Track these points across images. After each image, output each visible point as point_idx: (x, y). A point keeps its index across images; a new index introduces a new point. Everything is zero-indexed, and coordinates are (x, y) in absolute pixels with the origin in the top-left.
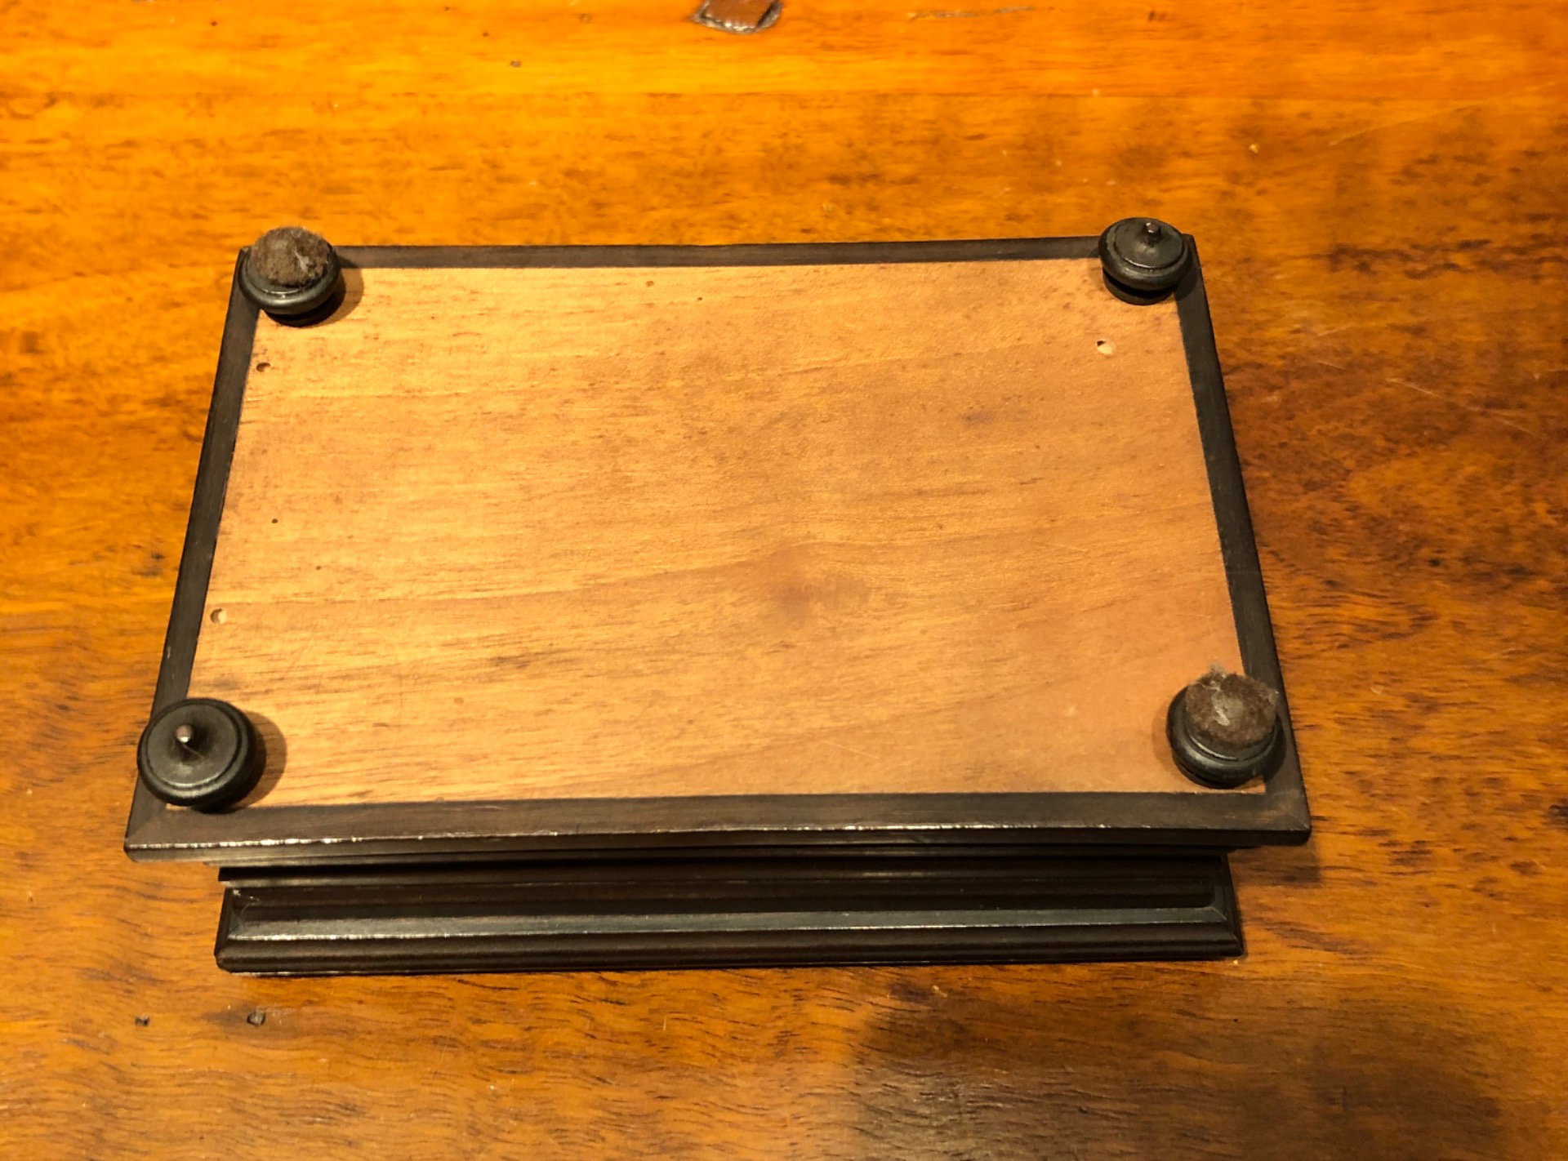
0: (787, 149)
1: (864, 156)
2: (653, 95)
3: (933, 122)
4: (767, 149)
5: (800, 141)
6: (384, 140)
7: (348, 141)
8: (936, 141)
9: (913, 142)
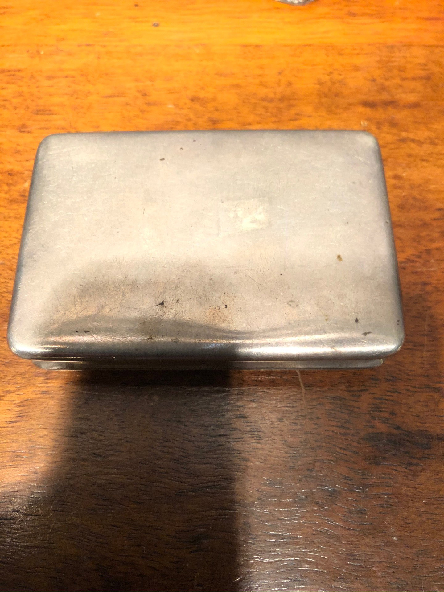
0: (333, 83)
1: (383, 88)
2: (244, 46)
3: (425, 65)
4: (320, 83)
5: (341, 77)
6: (74, 77)
7: (50, 78)
8: (428, 78)
9: (414, 79)
